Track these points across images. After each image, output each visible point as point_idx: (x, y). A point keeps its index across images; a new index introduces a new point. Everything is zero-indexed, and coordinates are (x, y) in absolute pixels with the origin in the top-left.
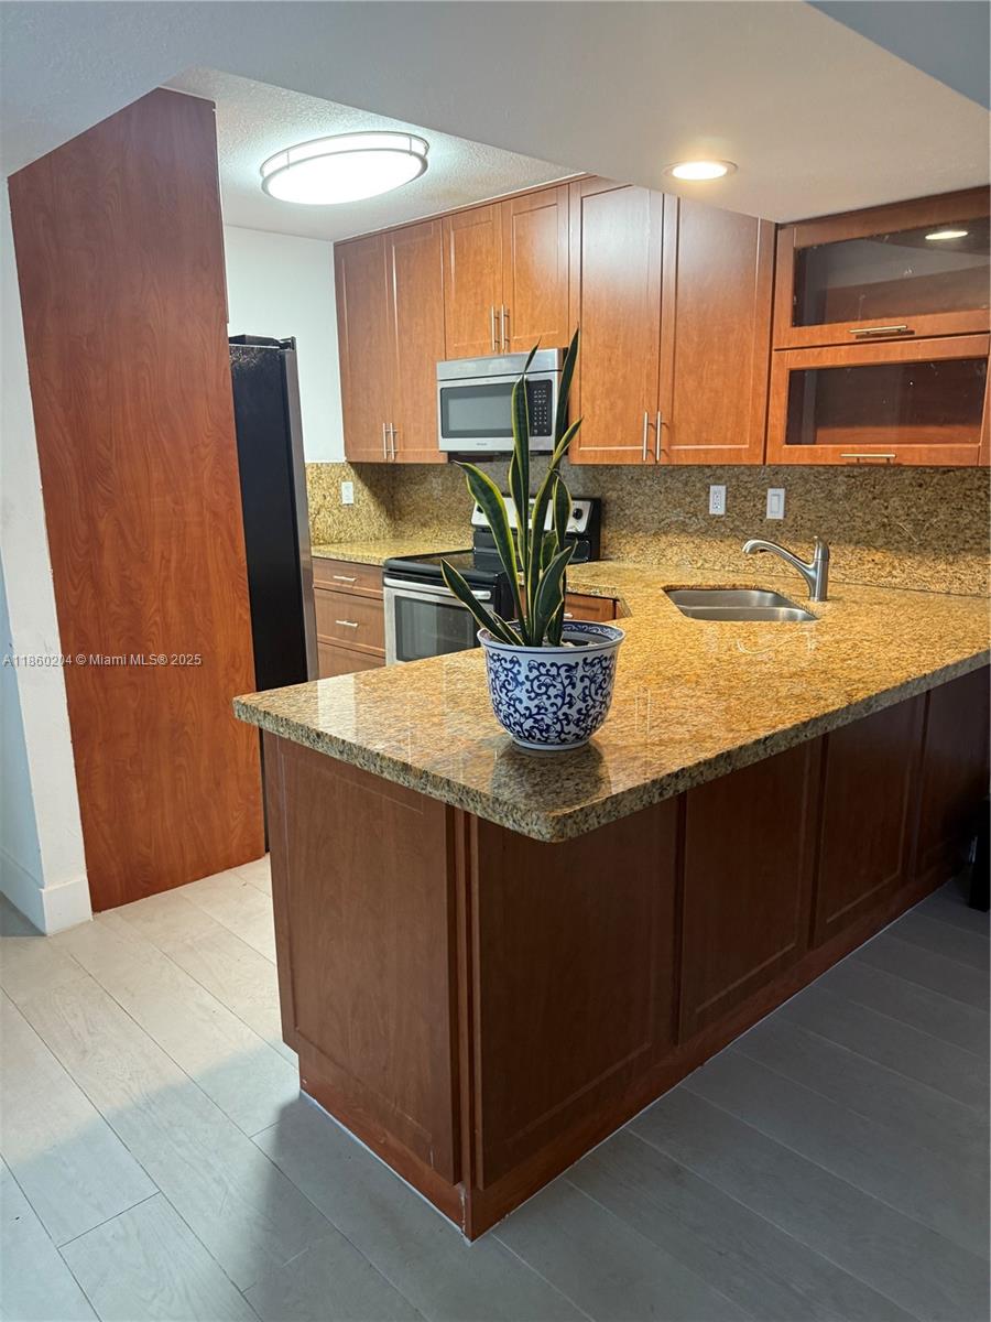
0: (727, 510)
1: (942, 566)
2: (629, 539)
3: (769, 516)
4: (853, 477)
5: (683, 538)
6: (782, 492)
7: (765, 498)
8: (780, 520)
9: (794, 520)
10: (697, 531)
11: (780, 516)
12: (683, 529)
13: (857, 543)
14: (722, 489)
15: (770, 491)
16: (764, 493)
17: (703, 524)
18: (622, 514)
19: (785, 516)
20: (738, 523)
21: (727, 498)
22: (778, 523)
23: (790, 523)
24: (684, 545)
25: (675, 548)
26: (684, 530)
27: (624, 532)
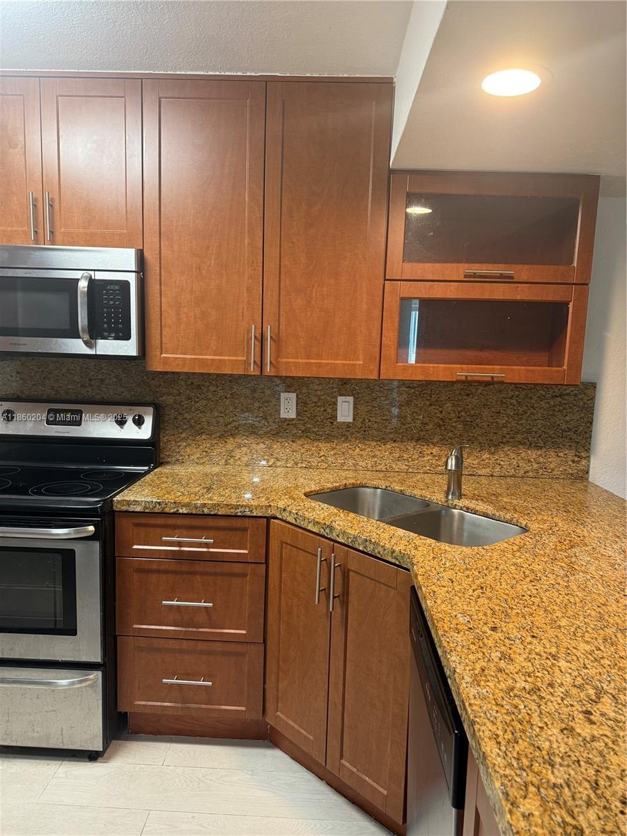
0: (298, 414)
1: (486, 456)
2: (190, 442)
3: (339, 420)
4: (413, 388)
5: (252, 440)
6: (351, 399)
7: (335, 404)
8: (349, 423)
9: (362, 423)
10: (266, 433)
11: (350, 419)
12: (253, 431)
13: (418, 440)
14: (293, 396)
15: (340, 399)
16: (333, 400)
17: (274, 426)
18: (180, 418)
19: (354, 420)
20: (308, 426)
21: (297, 404)
22: (348, 425)
23: (359, 424)
24: (254, 446)
25: (244, 449)
26: (254, 433)
27: (183, 435)
